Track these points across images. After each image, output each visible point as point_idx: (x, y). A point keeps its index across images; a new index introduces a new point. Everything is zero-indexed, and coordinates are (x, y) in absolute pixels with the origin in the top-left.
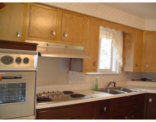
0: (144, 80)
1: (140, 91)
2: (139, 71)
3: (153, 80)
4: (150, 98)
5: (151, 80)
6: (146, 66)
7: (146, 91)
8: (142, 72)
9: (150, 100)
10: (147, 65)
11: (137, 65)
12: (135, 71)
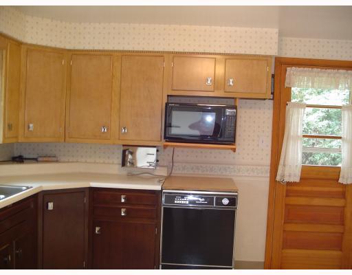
0: (19, 159)
1: (28, 188)
2: (14, 141)
3: (40, 159)
4: (50, 202)
5: (35, 160)
6: (29, 127)
7: (41, 187)
8: (20, 141)
9: (51, 206)
10: (31, 125)
11: (10, 127)
12: (8, 141)
